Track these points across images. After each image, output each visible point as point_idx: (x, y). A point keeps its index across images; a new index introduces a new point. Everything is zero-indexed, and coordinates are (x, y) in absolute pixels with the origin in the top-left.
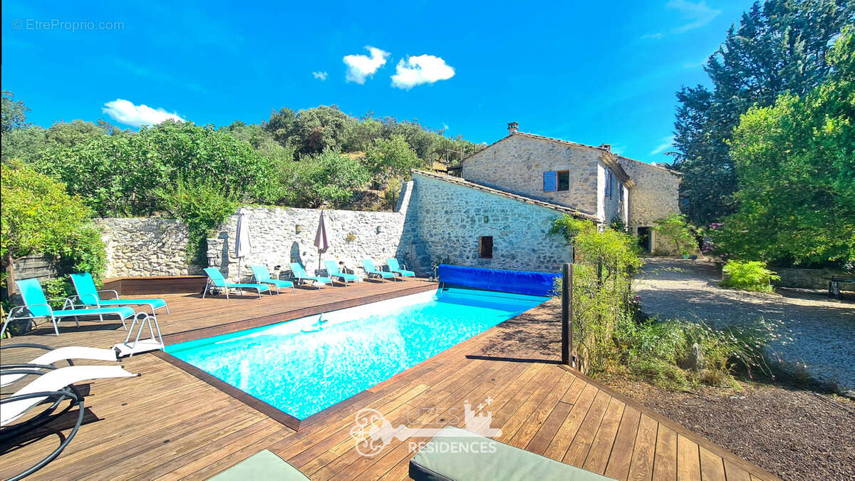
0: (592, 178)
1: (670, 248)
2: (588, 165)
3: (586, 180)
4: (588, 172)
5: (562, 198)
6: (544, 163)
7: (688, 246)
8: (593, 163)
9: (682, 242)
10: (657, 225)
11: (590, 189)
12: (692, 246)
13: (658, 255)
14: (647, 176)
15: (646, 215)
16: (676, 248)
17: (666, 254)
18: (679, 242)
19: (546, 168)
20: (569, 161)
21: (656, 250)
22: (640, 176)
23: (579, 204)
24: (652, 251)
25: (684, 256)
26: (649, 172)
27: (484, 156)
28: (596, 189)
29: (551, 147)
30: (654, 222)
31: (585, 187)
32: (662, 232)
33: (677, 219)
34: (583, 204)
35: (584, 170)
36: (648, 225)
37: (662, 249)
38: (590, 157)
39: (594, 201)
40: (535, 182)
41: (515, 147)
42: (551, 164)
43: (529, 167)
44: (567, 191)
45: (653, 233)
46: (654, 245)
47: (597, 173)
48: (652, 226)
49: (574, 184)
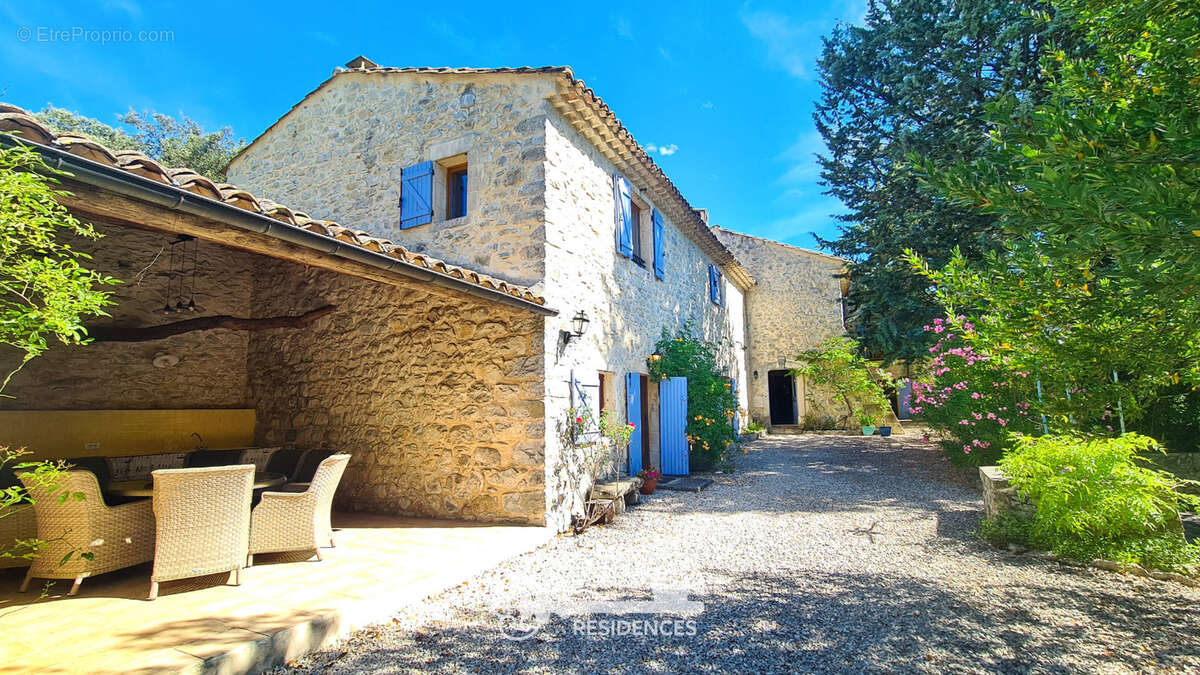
0: (529, 169)
1: (834, 412)
2: (518, 129)
3: (514, 177)
4: (518, 151)
5: (447, 243)
6: (405, 142)
7: (869, 408)
8: (533, 121)
9: (858, 399)
10: (805, 364)
11: (526, 207)
12: (877, 407)
13: (812, 429)
14: (779, 266)
15: (782, 345)
16: (846, 413)
17: (828, 426)
18: (852, 400)
19: (409, 156)
20: (469, 125)
21: (808, 418)
22: (765, 268)
23: (495, 257)
24: (801, 420)
25: (865, 429)
26: (781, 259)
27: (272, 146)
28: (541, 199)
29: (423, 96)
30: (799, 358)
31: (512, 200)
32: (818, 377)
33: (844, 349)
34: (504, 256)
35: (508, 146)
36: (788, 366)
37: (817, 415)
38: (524, 103)
39: (536, 242)
40: (382, 202)
41: (340, 111)
42: (424, 142)
43: (370, 163)
44: (464, 218)
45: (799, 383)
46: (802, 407)
47: (543, 153)
48: (794, 366)
49: (477, 195)
